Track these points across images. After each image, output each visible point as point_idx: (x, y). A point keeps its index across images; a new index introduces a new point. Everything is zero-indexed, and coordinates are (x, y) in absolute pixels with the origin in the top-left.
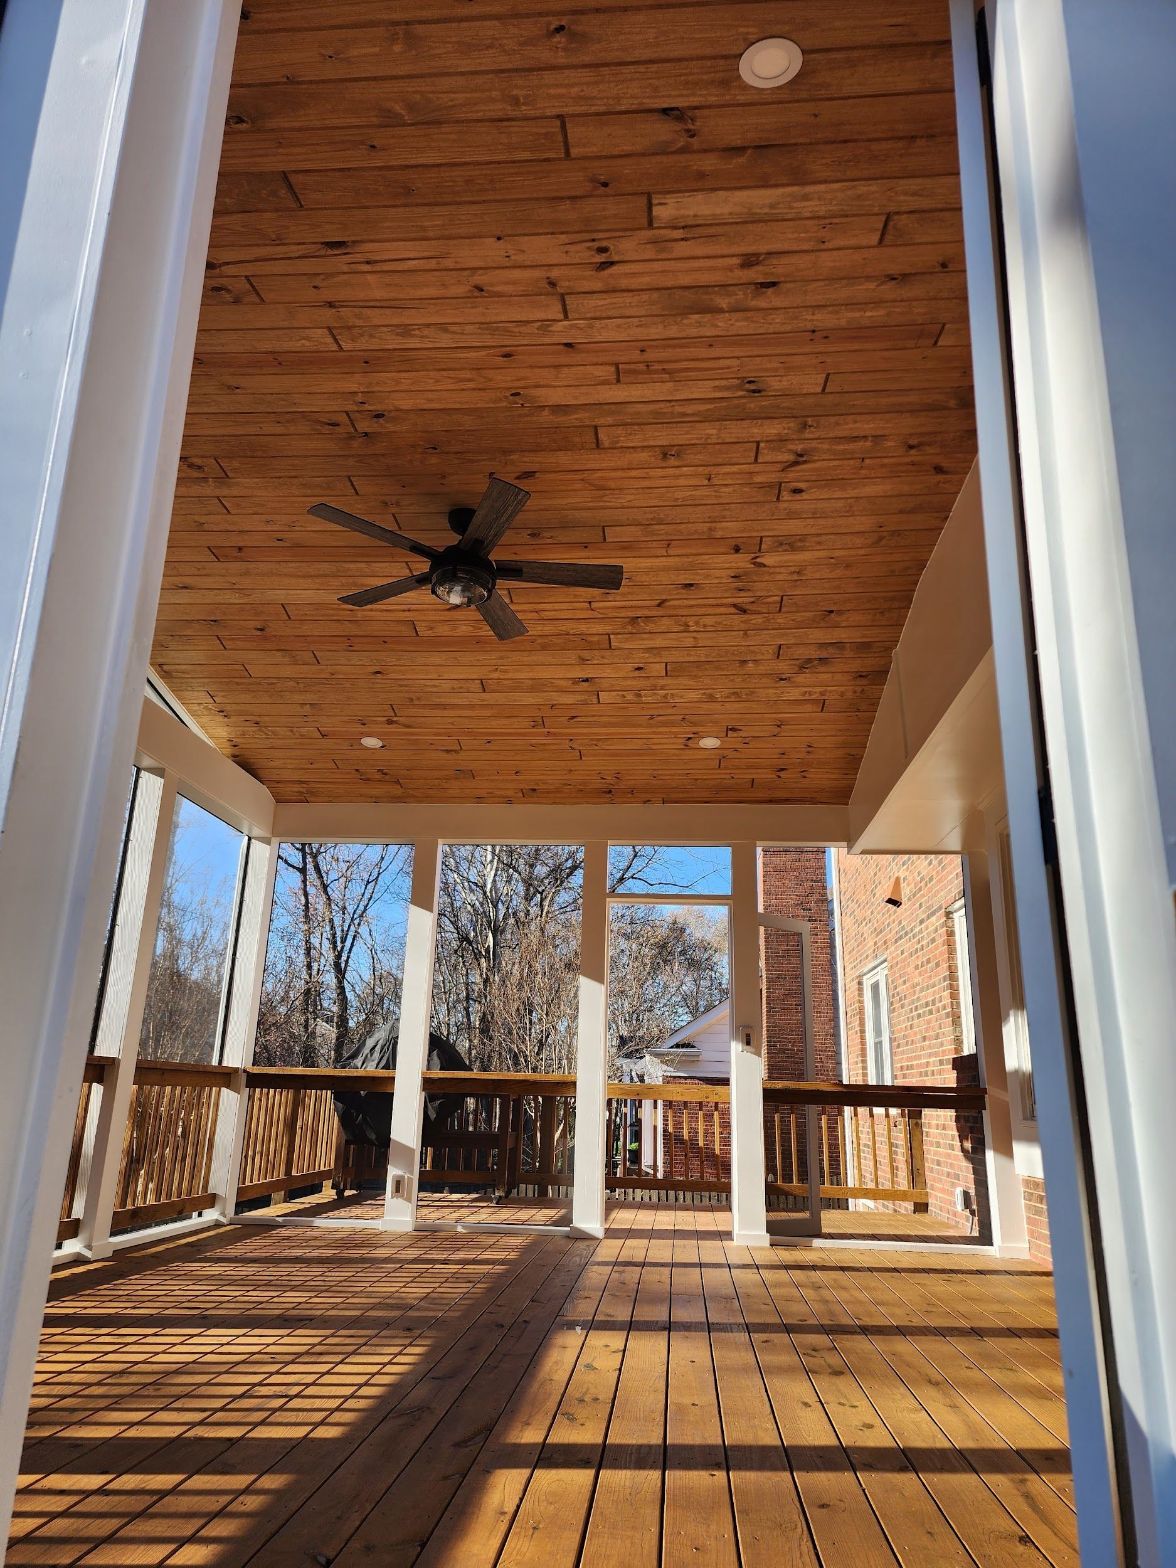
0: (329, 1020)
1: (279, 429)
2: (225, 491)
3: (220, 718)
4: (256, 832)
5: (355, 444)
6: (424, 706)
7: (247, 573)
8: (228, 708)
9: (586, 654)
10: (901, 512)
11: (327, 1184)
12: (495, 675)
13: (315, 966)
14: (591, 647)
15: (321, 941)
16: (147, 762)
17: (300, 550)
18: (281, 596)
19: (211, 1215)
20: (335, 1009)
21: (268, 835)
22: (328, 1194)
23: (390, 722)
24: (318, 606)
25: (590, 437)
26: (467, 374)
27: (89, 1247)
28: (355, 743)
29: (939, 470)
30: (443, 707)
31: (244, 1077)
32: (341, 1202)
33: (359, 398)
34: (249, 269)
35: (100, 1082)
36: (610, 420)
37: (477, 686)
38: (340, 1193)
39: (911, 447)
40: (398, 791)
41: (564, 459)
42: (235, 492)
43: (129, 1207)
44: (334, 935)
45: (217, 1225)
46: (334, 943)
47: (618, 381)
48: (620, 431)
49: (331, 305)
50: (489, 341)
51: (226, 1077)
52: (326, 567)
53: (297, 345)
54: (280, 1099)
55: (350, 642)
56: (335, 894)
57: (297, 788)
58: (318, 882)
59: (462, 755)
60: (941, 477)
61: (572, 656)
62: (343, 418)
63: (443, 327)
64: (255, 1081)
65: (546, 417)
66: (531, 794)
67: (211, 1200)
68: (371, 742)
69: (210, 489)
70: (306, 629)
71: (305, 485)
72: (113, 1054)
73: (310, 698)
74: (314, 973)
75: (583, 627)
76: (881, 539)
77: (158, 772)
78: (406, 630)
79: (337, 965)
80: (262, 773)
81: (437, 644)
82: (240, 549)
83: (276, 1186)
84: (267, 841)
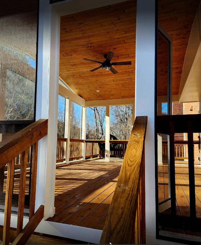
0: (100, 134)
1: (78, 47)
2: (72, 57)
3: (76, 89)
4: (83, 106)
5: (89, 48)
6: (105, 85)
7: (76, 68)
8: (77, 88)
9: (129, 74)
10: (179, 45)
11: (98, 156)
12: (115, 79)
13: (98, 125)
14: (130, 73)
15: (98, 121)
16: (66, 97)
17: (83, 64)
18: (82, 70)
19: (82, 159)
20: (101, 132)
21: (85, 106)
22: (98, 157)
23: (100, 88)
24: (87, 71)
25: (124, 42)
26: (103, 36)
27: (67, 162)
28: (95, 91)
29: (184, 38)
30: (108, 85)
31: (85, 141)
32: (100, 158)
33: (88, 42)
34: (70, 28)
35: (65, 141)
36: (126, 39)
37: (112, 81)
38: (100, 157)
39: (178, 35)
40: (103, 98)
41: (120, 45)
42: (73, 57)
43: (71, 157)
44: (100, 120)
45: (83, 160)
46: (100, 122)
47: (126, 33)
48: (128, 40)
49: (82, 31)
50: (105, 31)
51: (82, 141)
52: (87, 66)
53: (78, 36)
54: (90, 144)
55: (93, 76)
56: (100, 113)
57: (88, 99)
58: (97, 112)
59: (112, 92)
60: (185, 39)
61: (127, 75)
62: (86, 44)
63: (98, 31)
64: (86, 142)
65: (116, 40)
66: (123, 97)
67: (82, 157)
68: (98, 91)
69: (70, 57)
70: (86, 75)
71: (83, 55)
72: (67, 138)
73: (88, 85)
74: (98, 126)
75: (128, 70)
76: (176, 50)
77: (68, 98)
78: (100, 74)
79: (101, 125)
80: (83, 97)
81: (106, 75)
82: (75, 64)
83: (91, 156)
84: (85, 107)
